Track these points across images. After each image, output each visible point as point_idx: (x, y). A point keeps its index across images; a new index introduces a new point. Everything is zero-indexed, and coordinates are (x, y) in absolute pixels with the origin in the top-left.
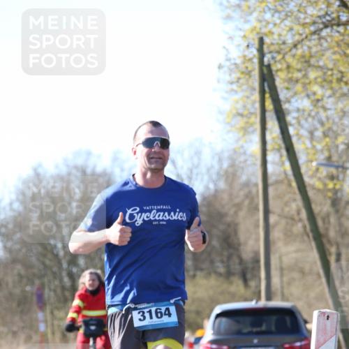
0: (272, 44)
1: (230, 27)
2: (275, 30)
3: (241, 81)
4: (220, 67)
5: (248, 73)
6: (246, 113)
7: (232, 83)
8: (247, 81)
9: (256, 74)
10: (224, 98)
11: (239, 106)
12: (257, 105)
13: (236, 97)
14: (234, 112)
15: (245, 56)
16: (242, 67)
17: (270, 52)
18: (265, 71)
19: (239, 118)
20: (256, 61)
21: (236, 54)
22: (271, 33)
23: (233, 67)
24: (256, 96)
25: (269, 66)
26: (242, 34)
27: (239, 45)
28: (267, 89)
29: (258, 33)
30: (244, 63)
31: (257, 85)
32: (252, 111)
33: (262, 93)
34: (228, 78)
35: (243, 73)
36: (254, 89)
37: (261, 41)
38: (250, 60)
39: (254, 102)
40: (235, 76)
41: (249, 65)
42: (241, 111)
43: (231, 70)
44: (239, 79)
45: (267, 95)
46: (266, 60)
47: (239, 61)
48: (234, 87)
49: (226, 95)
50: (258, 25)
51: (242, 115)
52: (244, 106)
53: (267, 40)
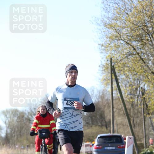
0: (114, 60)
1: (102, 55)
2: (115, 56)
3: (106, 70)
4: (99, 66)
5: (108, 68)
6: (107, 79)
7: (103, 71)
8: (107, 70)
9: (110, 68)
10: (101, 75)
11: (105, 77)
12: (110, 77)
13: (104, 75)
14: (104, 79)
15: (106, 63)
16: (106, 66)
17: (114, 62)
18: (112, 67)
19: (105, 81)
20: (110, 65)
21: (104, 63)
22: (114, 57)
23: (103, 66)
24: (110, 75)
25: (113, 66)
26: (106, 57)
27: (105, 60)
28: (113, 72)
29: (110, 57)
30: (106, 65)
31: (110, 71)
32: (109, 79)
33: (112, 74)
34: (102, 69)
35: (106, 68)
36: (109, 73)
37: (111, 59)
38: (108, 64)
39: (109, 76)
40: (104, 69)
41: (108, 66)
42: (105, 79)
43: (102, 67)
44: (105, 70)
45: (113, 74)
46: (112, 64)
47: (105, 65)
48: (103, 72)
49: (101, 74)
50: (110, 55)
51: (106, 80)
52: (106, 77)
53: (113, 59)
